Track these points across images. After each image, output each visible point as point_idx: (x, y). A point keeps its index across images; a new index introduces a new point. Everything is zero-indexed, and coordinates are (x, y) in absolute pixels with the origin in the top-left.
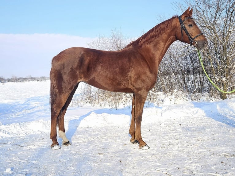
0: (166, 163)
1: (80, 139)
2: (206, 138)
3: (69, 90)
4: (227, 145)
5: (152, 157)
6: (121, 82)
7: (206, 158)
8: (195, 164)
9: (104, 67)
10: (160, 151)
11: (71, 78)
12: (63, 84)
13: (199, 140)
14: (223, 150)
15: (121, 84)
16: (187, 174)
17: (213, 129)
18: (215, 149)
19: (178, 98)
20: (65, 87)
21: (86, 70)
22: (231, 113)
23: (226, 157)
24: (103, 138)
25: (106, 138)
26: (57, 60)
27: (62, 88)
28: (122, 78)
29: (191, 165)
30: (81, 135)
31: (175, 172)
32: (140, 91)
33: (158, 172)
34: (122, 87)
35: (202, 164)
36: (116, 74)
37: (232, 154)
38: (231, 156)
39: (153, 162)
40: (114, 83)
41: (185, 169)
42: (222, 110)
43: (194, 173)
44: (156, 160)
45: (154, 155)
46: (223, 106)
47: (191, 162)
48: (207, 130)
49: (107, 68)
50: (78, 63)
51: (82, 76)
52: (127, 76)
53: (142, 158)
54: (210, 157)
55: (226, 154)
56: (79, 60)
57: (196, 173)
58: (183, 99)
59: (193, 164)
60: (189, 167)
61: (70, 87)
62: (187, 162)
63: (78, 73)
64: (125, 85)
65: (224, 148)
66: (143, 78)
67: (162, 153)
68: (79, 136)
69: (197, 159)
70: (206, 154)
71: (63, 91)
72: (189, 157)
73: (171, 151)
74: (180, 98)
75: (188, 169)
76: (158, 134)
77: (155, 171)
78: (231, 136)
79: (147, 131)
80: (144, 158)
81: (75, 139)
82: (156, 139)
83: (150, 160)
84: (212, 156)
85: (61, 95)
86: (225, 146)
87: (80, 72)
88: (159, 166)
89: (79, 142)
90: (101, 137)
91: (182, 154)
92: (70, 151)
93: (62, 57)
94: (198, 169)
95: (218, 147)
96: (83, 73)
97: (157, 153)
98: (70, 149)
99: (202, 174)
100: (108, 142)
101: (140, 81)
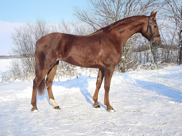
0: (95, 120)
1: (23, 107)
2: (118, 100)
3: (49, 67)
4: (134, 104)
5: (84, 116)
6: (92, 60)
7: (122, 114)
8: (115, 119)
9: (78, 49)
10: (88, 112)
11: (52, 57)
12: (45, 62)
13: (114, 103)
14: (132, 108)
15: (92, 61)
16: (112, 126)
17: (122, 94)
18: (126, 107)
19: (92, 72)
20: (47, 64)
21: (63, 51)
22: (131, 82)
23: (135, 112)
24: (42, 106)
25: (44, 105)
26: (40, 43)
27: (44, 65)
28: (93, 57)
29: (112, 119)
30: (23, 105)
31: (102, 125)
32: (109, 67)
33: (91, 126)
34: (93, 64)
35: (120, 119)
36: (89, 55)
37: (138, 110)
38: (138, 112)
39: (86, 120)
40: (87, 61)
41: (109, 122)
42: (125, 80)
43: (116, 125)
44: (87, 118)
45: (85, 115)
46: (125, 77)
47: (112, 117)
48: (118, 95)
49: (81, 49)
50: (57, 46)
51: (60, 55)
52: (98, 56)
53: (77, 118)
54: (124, 113)
55: (134, 110)
56: (58, 43)
57: (117, 124)
58: (95, 73)
59: (114, 119)
60: (111, 121)
61: (50, 64)
62: (109, 118)
63: (57, 53)
64: (95, 63)
65: (132, 107)
66: (112, 57)
67: (90, 113)
68: (21, 105)
69: (116, 116)
70: (121, 111)
71: (44, 68)
72: (110, 115)
73: (96, 112)
74: (93, 73)
75: (111, 123)
76: (83, 100)
77: (89, 126)
78: (135, 98)
79: (74, 98)
80: (78, 118)
81: (19, 108)
82: (83, 104)
83: (83, 119)
84: (125, 112)
85: (43, 70)
86: (132, 105)
87: (59, 53)
88: (90, 122)
89: (23, 109)
90: (40, 105)
91: (104, 113)
92: (18, 117)
93: (44, 41)
94: (118, 122)
95: (128, 106)
96: (62, 53)
97: (87, 113)
98: (17, 116)
99: (121, 125)
100: (47, 109)
101: (109, 60)
